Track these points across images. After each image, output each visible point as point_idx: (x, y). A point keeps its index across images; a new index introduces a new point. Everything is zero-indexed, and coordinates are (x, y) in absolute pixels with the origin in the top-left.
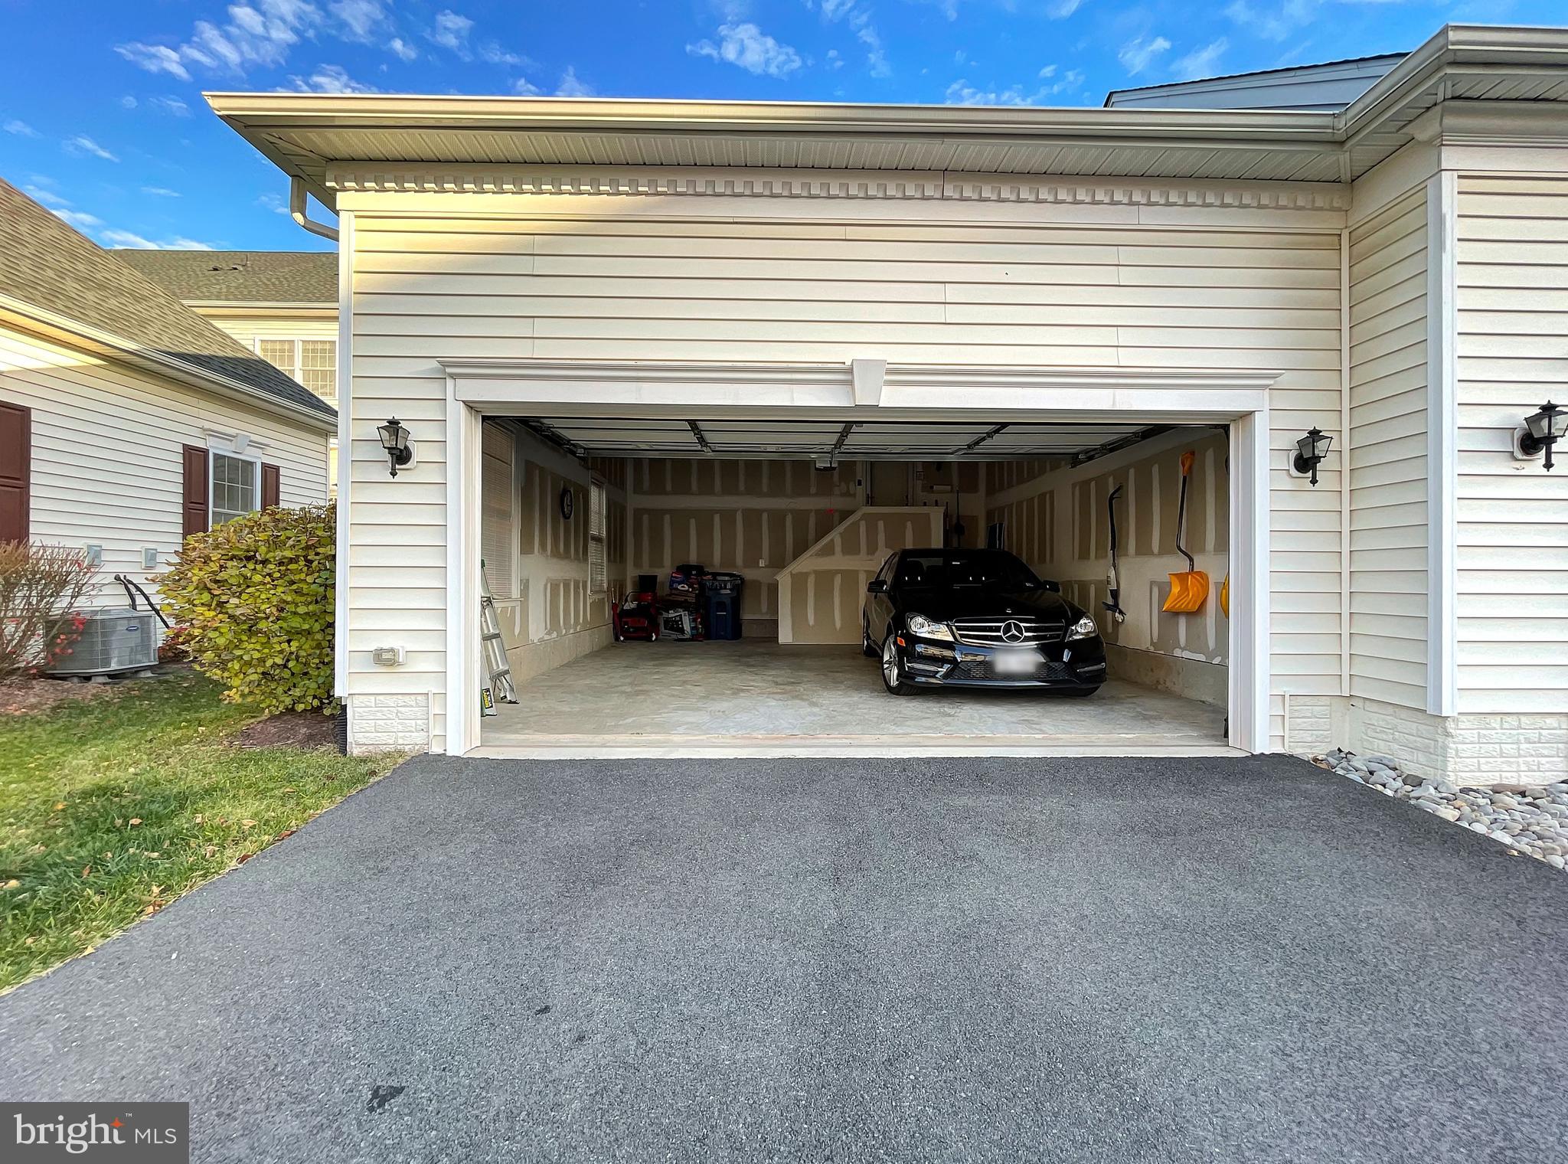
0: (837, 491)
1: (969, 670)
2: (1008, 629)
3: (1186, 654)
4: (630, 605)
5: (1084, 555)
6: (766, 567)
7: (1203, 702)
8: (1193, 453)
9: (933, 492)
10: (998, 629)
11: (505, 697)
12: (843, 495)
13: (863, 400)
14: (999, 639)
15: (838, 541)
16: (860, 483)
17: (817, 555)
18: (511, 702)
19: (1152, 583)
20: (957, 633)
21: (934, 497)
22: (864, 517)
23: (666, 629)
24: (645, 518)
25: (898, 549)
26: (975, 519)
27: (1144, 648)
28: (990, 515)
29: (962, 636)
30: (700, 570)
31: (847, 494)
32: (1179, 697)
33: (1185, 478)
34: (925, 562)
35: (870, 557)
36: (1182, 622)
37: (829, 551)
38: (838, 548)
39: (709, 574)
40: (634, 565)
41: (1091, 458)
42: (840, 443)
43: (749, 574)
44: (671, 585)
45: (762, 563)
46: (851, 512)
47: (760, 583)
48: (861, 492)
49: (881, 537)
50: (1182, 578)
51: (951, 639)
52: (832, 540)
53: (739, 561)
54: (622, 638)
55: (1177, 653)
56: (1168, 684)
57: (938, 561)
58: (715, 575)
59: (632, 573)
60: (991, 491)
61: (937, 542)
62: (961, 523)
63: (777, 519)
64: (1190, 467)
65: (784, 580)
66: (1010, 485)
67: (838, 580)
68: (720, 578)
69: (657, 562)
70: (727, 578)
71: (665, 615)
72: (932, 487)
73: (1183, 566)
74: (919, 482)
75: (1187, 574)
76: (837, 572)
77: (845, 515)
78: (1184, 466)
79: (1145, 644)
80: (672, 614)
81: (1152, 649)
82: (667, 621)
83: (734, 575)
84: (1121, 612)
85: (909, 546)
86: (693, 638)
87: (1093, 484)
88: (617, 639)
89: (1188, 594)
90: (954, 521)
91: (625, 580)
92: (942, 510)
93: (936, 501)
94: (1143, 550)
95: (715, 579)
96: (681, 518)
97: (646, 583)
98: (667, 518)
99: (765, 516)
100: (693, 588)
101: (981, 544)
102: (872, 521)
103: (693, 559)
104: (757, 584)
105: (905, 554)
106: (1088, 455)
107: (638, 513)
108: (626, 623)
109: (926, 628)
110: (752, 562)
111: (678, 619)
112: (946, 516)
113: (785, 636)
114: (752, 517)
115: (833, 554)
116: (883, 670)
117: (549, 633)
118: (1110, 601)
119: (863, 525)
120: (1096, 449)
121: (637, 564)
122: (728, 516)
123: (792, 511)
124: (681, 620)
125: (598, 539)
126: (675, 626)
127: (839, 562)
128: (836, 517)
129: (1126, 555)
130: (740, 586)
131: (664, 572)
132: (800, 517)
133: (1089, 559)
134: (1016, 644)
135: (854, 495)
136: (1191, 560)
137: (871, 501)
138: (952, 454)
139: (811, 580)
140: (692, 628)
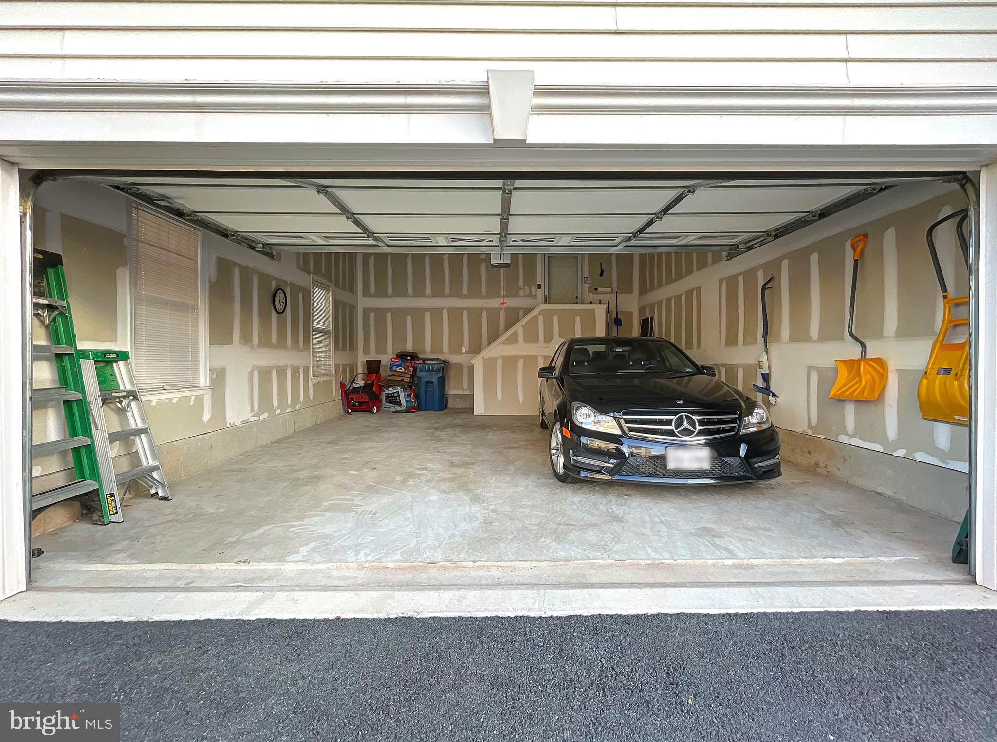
0: (521, 293)
1: (638, 466)
2: (679, 423)
3: (855, 442)
4: (360, 383)
5: (731, 341)
6: (466, 353)
7: (880, 494)
8: (865, 236)
9: (597, 293)
10: (669, 422)
11: (157, 493)
12: (526, 296)
13: (506, 132)
14: (671, 433)
15: (521, 332)
16: (539, 286)
17: (504, 343)
18: (163, 499)
19: (810, 369)
20: (625, 426)
21: (597, 297)
22: (542, 312)
23: (387, 402)
24: (372, 315)
25: (568, 338)
26: (630, 314)
27: (800, 430)
28: (642, 310)
29: (631, 429)
30: (414, 356)
31: (530, 295)
32: (847, 485)
33: (856, 262)
34: (591, 349)
35: (546, 345)
36: (850, 410)
37: (513, 340)
38: (521, 338)
39: (420, 359)
40: (364, 352)
41: (750, 248)
42: (504, 232)
43: (453, 359)
44: (391, 368)
45: (463, 350)
46: (531, 309)
47: (462, 366)
48: (541, 294)
49: (556, 329)
50: (851, 364)
51: (619, 432)
52: (516, 331)
53: (446, 348)
54: (350, 411)
55: (843, 439)
56: (830, 468)
57: (602, 348)
58: (424, 360)
59: (362, 359)
60: (643, 291)
61: (600, 332)
62: (619, 317)
63: (475, 314)
64: (862, 252)
65: (478, 363)
66: (660, 285)
67: (521, 363)
68: (428, 362)
69: (382, 349)
70: (433, 362)
71: (386, 392)
72: (596, 289)
73: (853, 351)
74: (587, 286)
75: (859, 361)
76: (521, 356)
77: (528, 311)
78: (854, 250)
79: (801, 427)
80: (391, 391)
81: (810, 432)
82: (388, 396)
83: (440, 360)
84: (774, 395)
85: (578, 334)
86: (410, 410)
87: (741, 279)
88: (346, 411)
89: (860, 381)
90: (614, 316)
91: (357, 364)
92: (605, 306)
93: (600, 300)
94: (800, 335)
95: (424, 362)
96: (399, 314)
97: (373, 367)
98: (389, 315)
99: (465, 313)
100: (408, 370)
101: (636, 333)
102: (548, 316)
103: (410, 347)
104: (459, 366)
105: (573, 342)
106: (748, 245)
107: (366, 311)
108: (352, 399)
109: (592, 419)
110: (455, 348)
111: (396, 394)
112: (608, 311)
113: (479, 409)
114: (455, 314)
115: (518, 342)
116: (551, 455)
117: (257, 415)
118: (760, 383)
119: (541, 318)
120: (759, 237)
121: (366, 351)
122: (436, 313)
123: (486, 309)
124: (398, 396)
125: (325, 332)
126: (393, 400)
127: (522, 349)
128: (521, 313)
129: (779, 341)
130: (444, 367)
131: (386, 359)
132: (493, 313)
133: (736, 344)
134: (688, 438)
135: (535, 297)
136: (863, 346)
137: (548, 300)
138: (616, 246)
139: (500, 363)
140: (407, 402)
